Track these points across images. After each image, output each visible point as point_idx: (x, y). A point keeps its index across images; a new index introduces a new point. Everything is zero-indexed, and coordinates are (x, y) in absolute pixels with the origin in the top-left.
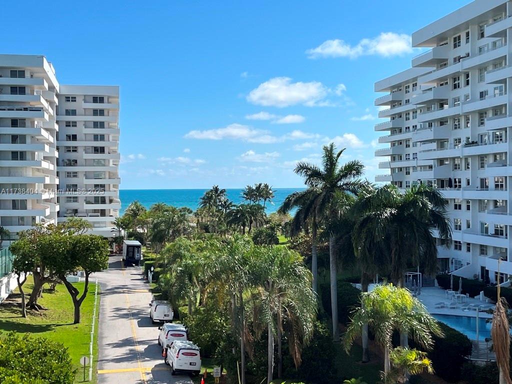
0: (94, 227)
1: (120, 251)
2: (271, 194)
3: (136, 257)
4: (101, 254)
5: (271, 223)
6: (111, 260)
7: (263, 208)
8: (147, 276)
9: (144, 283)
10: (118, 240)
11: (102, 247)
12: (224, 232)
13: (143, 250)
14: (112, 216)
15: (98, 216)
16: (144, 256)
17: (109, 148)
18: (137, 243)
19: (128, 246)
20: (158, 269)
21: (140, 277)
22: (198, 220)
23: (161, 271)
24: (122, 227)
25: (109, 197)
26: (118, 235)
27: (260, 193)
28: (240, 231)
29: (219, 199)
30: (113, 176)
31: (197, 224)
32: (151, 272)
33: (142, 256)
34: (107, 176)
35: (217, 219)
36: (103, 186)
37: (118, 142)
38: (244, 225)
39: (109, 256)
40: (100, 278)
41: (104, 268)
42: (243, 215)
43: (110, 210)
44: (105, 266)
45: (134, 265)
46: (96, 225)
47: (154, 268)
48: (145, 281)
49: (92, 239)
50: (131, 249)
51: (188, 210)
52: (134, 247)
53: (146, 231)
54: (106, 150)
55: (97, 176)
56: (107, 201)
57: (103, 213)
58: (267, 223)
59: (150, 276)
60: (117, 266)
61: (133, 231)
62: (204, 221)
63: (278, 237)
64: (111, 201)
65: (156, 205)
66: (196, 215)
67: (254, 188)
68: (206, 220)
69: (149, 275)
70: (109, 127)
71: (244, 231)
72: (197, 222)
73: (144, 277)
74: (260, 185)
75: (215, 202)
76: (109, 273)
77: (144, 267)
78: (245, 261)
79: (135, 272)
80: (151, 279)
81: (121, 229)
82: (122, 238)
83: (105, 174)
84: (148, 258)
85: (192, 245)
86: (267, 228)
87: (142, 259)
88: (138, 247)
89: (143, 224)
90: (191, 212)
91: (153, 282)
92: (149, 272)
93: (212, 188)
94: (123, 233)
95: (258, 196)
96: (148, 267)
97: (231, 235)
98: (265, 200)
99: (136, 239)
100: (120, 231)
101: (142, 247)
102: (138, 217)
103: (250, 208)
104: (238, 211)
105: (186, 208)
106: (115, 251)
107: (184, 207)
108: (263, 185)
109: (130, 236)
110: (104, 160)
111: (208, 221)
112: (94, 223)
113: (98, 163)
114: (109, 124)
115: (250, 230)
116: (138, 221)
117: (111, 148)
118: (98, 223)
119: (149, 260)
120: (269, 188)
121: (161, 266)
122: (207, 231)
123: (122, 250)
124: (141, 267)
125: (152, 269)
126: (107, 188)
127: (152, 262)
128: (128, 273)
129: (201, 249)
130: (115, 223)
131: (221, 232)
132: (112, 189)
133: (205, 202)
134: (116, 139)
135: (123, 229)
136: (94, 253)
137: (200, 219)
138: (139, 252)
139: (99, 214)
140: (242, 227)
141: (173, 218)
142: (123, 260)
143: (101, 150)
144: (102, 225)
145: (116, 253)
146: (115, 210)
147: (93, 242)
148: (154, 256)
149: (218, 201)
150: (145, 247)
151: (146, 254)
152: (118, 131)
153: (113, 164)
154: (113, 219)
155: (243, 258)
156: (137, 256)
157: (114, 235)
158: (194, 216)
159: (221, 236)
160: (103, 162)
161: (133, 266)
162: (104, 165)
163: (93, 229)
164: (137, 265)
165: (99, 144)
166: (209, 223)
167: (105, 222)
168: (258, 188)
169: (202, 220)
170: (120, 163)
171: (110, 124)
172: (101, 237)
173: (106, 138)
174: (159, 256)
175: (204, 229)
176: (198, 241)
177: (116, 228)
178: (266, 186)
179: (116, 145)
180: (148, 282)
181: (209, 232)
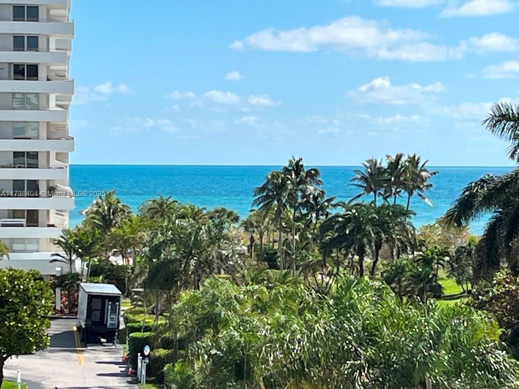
0: (14, 251)
1: (71, 309)
2: (423, 180)
3: (109, 322)
4: (33, 314)
5: (424, 249)
6: (56, 327)
7: (406, 213)
8: (135, 367)
9: (129, 382)
10: (67, 283)
11: (36, 297)
12: (312, 268)
13: (125, 306)
14: (53, 226)
15: (22, 226)
16: (127, 320)
17: (48, 67)
18: (111, 289)
19: (92, 297)
20: (162, 352)
21: (117, 369)
22: (252, 239)
23: (167, 356)
24: (76, 251)
25: (48, 181)
26: (66, 270)
27: (398, 177)
28: (352, 267)
29: (301, 190)
30: (56, 132)
31: (250, 247)
32: (144, 357)
33: (121, 319)
34: (43, 133)
35: (297, 237)
36: (34, 156)
37: (68, 52)
38: (361, 253)
39: (52, 318)
40: (29, 370)
41: (41, 346)
42: (359, 228)
43: (48, 211)
44: (42, 341)
45: (103, 340)
46: (16, 247)
47: (151, 350)
48: (129, 379)
49: (12, 279)
50: (97, 304)
51: (230, 214)
52: (104, 298)
53: (131, 262)
54: (42, 73)
55: (19, 132)
56: (43, 190)
57: (32, 218)
58: (414, 248)
59: (142, 365)
60: (65, 342)
61: (100, 261)
62: (264, 241)
63: (440, 282)
64: (51, 190)
65: (154, 201)
66: (248, 225)
67: (385, 165)
68: (272, 238)
69: (139, 365)
70: (49, 19)
71: (361, 266)
72: (249, 243)
73: (128, 368)
74: (399, 157)
75: (292, 196)
76: (48, 358)
77: (127, 346)
78: (369, 335)
79: (106, 357)
80: (144, 373)
81: (74, 257)
82: (76, 277)
83: (37, 129)
84: (136, 325)
85: (242, 296)
86: (414, 260)
87: (122, 326)
88: (114, 299)
89: (124, 245)
90: (236, 219)
91: (147, 382)
92: (140, 358)
93: (287, 164)
94: (79, 265)
95: (394, 183)
96: (137, 347)
97: (330, 274)
98: (411, 194)
99: (109, 280)
100: (71, 262)
101: (122, 300)
102: (113, 230)
103: (378, 213)
104: (348, 220)
105: (223, 210)
106: (58, 308)
107: (220, 207)
108: (404, 159)
109: (95, 273)
110: (37, 95)
111: (275, 241)
112: (13, 241)
113: (24, 101)
114: (48, 11)
115: (375, 263)
116: (114, 237)
117: (52, 68)
118: (23, 241)
119: (138, 330)
120: (420, 165)
121: (167, 344)
122: (273, 266)
123: (77, 306)
124: (121, 346)
125: (147, 350)
126: (42, 160)
127: (147, 334)
128: (89, 359)
129: (262, 308)
130: (59, 243)
131: (307, 267)
132: (53, 162)
133: (267, 197)
134: (64, 48)
135: (80, 255)
136: (17, 311)
137: (256, 236)
138: (115, 310)
139: (24, 221)
140: (356, 258)
141: (197, 233)
142: (79, 328)
143: (32, 72)
144: (29, 247)
145: (62, 311)
146: (59, 212)
147: (14, 286)
148: (150, 320)
149: (300, 194)
150: (128, 300)
151: (131, 316)
152: (69, 29)
153: (58, 106)
154: (57, 234)
155: (365, 328)
156: (112, 319)
157: (59, 269)
158: (242, 229)
159: (306, 278)
160: (34, 101)
161: (101, 344)
162: (37, 108)
163: (10, 254)
164: (110, 340)
165: (25, 57)
166: (276, 247)
167: (37, 240)
168: (394, 165)
169: (261, 237)
170: (72, 103)
171: (52, 12)
172: (33, 275)
173: (42, 43)
174: (162, 321)
175: (265, 260)
176: (256, 287)
177: (63, 253)
178: (414, 161)
179: (65, 60)
180: (137, 382)
181: (278, 269)
